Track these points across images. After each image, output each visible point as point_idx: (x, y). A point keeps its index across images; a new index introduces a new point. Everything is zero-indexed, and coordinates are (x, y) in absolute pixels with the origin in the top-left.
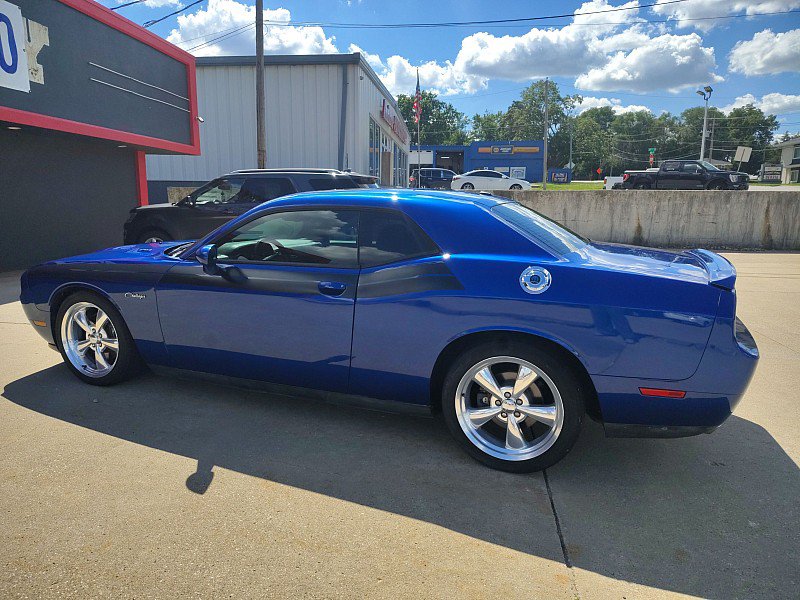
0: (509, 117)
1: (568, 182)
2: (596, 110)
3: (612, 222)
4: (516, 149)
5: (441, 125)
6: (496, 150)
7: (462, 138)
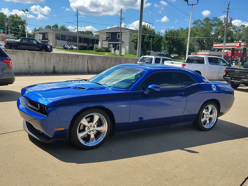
3: (46, 65)
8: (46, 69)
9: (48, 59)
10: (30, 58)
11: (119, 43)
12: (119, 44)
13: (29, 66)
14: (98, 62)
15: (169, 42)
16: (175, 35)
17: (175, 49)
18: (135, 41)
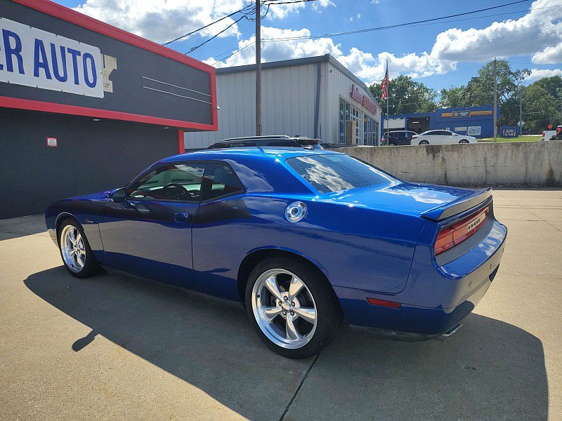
0: (469, 89)
1: (516, 136)
2: (547, 79)
3: (527, 167)
4: (472, 113)
5: (415, 98)
6: (456, 114)
7: (432, 107)
8: (528, 176)
9: (533, 155)
10: (489, 155)
13: (486, 171)
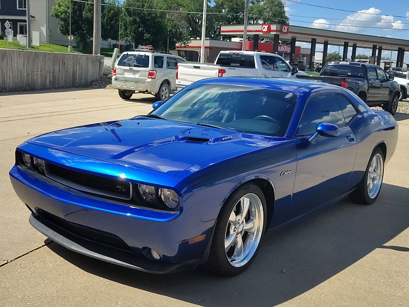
11: (26, 18)
12: (25, 21)
14: (16, 65)
15: (135, 20)
16: (146, 5)
17: (147, 36)
18: (63, 16)
